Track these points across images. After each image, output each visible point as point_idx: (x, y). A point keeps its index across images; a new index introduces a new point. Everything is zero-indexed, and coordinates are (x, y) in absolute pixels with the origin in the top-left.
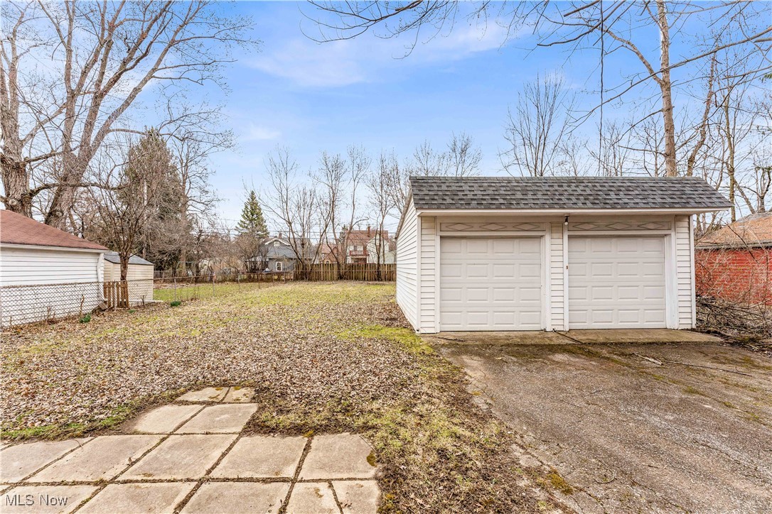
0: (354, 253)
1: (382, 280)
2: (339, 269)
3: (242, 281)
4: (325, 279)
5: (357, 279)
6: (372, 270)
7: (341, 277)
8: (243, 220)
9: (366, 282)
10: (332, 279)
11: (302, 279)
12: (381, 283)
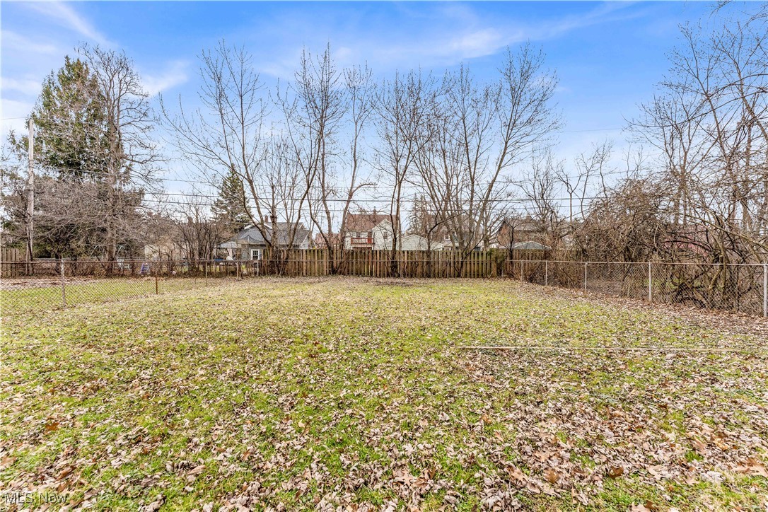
0: (357, 241)
1: (399, 276)
2: (331, 258)
3: (179, 275)
4: (309, 274)
5: (359, 273)
6: (382, 261)
7: (333, 271)
8: (221, 198)
9: (374, 279)
10: (320, 274)
11: (272, 273)
12: (398, 280)
